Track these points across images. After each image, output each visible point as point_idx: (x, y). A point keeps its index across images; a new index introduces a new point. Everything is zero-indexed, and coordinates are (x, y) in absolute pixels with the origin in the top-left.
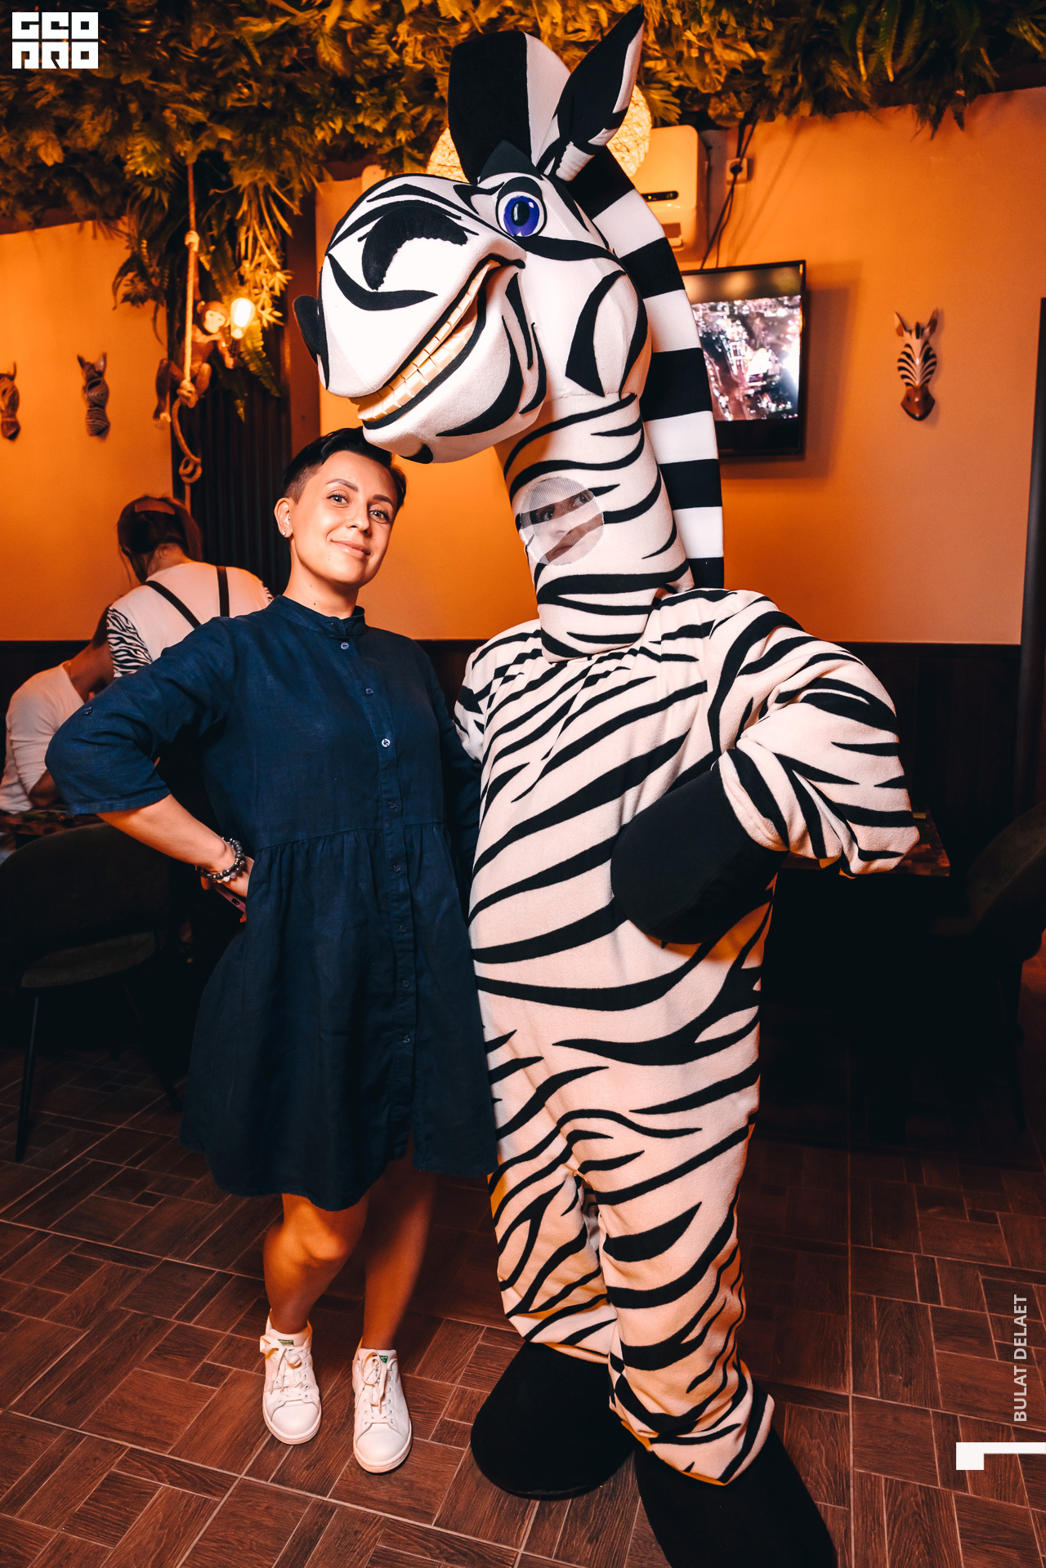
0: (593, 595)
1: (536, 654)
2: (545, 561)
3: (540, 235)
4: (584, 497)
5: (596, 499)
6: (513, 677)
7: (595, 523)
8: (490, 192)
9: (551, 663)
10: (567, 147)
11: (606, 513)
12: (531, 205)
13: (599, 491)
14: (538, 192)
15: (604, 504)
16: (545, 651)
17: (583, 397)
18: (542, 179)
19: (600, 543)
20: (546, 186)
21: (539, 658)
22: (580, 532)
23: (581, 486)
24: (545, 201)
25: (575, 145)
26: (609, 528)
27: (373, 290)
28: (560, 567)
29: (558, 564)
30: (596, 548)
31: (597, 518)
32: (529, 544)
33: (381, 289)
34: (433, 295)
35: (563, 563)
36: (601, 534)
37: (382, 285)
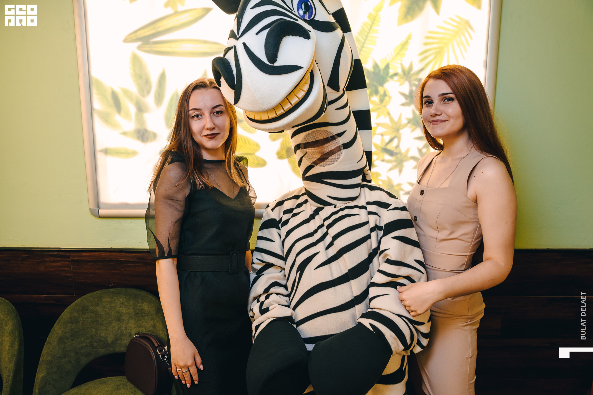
0: (339, 180)
2: (314, 165)
3: (315, 19)
4: (333, 138)
5: (339, 139)
7: (339, 149)
9: (314, 206)
11: (343, 144)
12: (309, 3)
13: (340, 135)
15: (342, 140)
16: (311, 201)
17: (333, 93)
19: (341, 158)
21: (308, 204)
22: (332, 153)
23: (331, 133)
26: (344, 152)
27: (272, 65)
28: (323, 167)
29: (321, 166)
30: (340, 160)
31: (339, 147)
32: (304, 156)
33: (276, 64)
34: (301, 68)
35: (324, 166)
36: (341, 154)
37: (276, 62)
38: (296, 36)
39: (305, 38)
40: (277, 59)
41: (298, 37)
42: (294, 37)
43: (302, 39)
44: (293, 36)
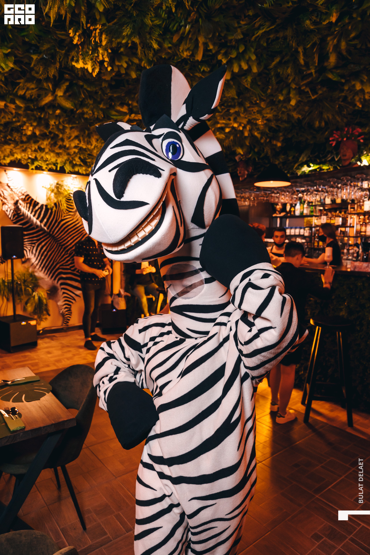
0: (199, 314)
1: (169, 333)
2: (177, 296)
3: (182, 160)
4: (196, 272)
5: (201, 273)
6: (158, 342)
7: (201, 283)
8: (158, 137)
9: (177, 338)
10: (189, 118)
11: (206, 279)
12: (178, 146)
13: (202, 270)
14: (180, 139)
15: (204, 275)
16: (173, 332)
17: (197, 229)
18: (180, 132)
19: (203, 291)
20: (182, 135)
21: (170, 335)
22: (192, 287)
23: (195, 267)
24: (183, 144)
25: (193, 118)
26: (206, 286)
27: (119, 200)
28: (184, 300)
29: (183, 298)
30: (201, 294)
31: (202, 281)
32: (168, 287)
33: (122, 199)
34: (147, 204)
35: (185, 298)
36: (203, 288)
37: (123, 198)
38: (147, 174)
39: (156, 176)
40: (124, 195)
41: (148, 176)
42: (145, 175)
43: (152, 177)
44: (143, 174)
